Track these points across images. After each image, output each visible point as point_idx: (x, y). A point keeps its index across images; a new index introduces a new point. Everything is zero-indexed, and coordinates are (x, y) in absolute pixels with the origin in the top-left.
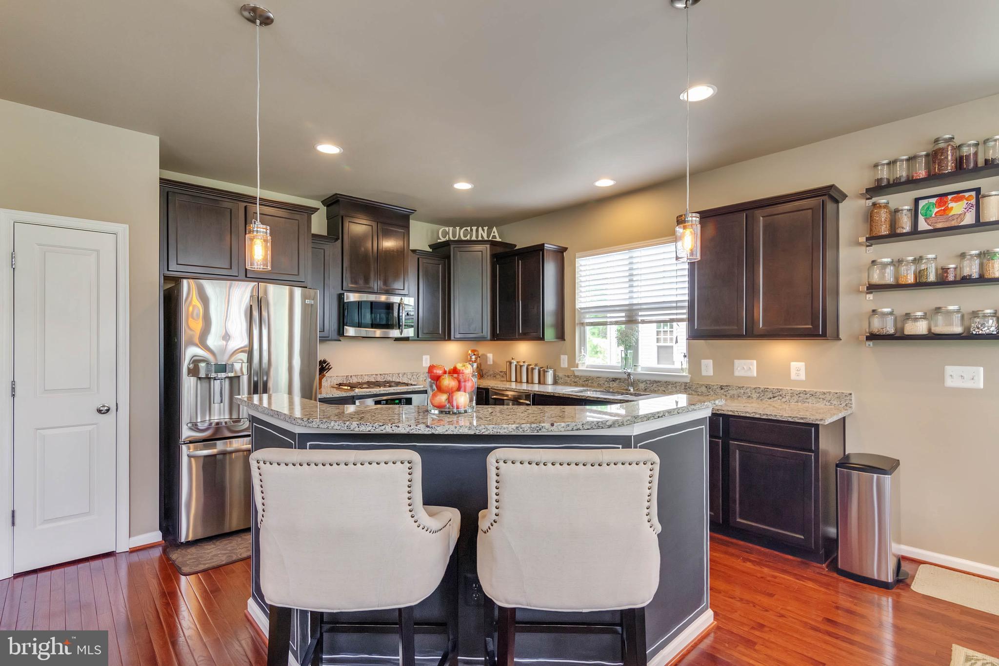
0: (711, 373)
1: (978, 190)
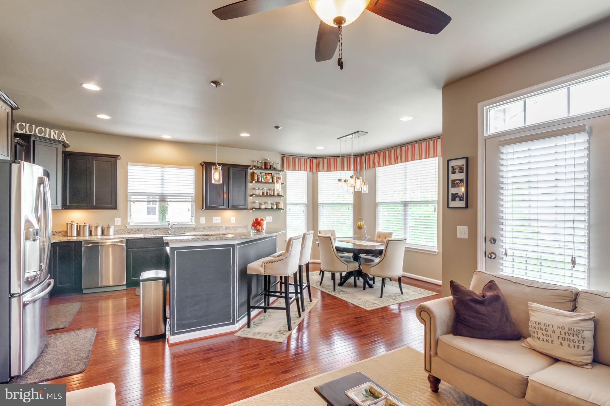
1: (272, 174)
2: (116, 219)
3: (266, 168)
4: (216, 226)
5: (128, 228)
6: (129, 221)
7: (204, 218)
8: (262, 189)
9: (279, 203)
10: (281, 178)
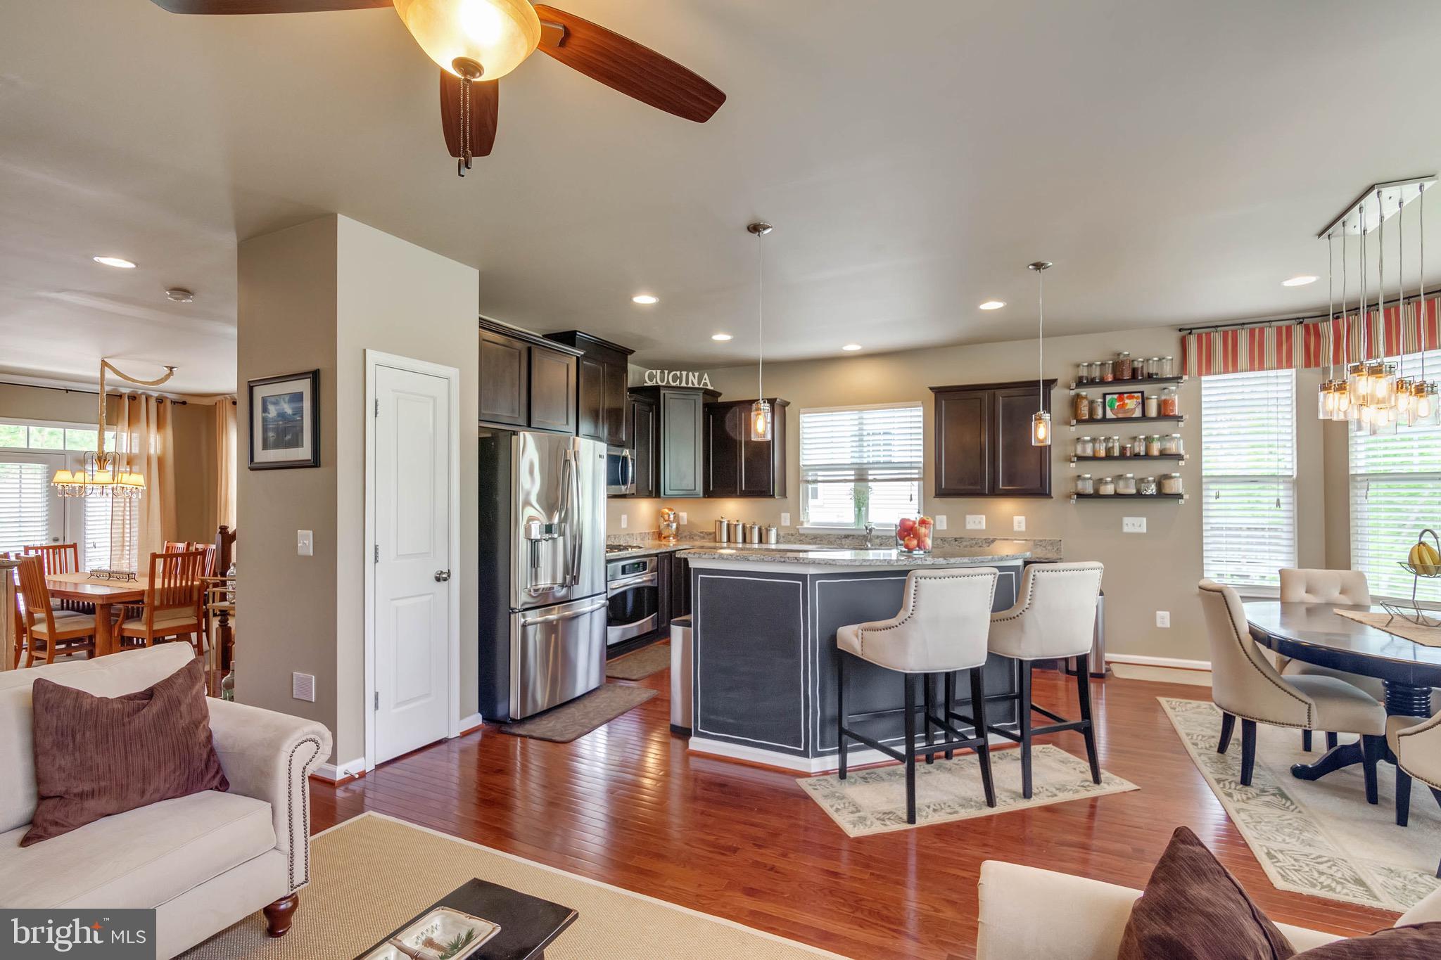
0: (945, 527)
1: (1142, 393)
2: (783, 514)
3: (1117, 380)
4: (973, 537)
5: (801, 532)
6: (802, 519)
7: (944, 517)
8: (1107, 440)
9: (1168, 477)
10: (1173, 403)
